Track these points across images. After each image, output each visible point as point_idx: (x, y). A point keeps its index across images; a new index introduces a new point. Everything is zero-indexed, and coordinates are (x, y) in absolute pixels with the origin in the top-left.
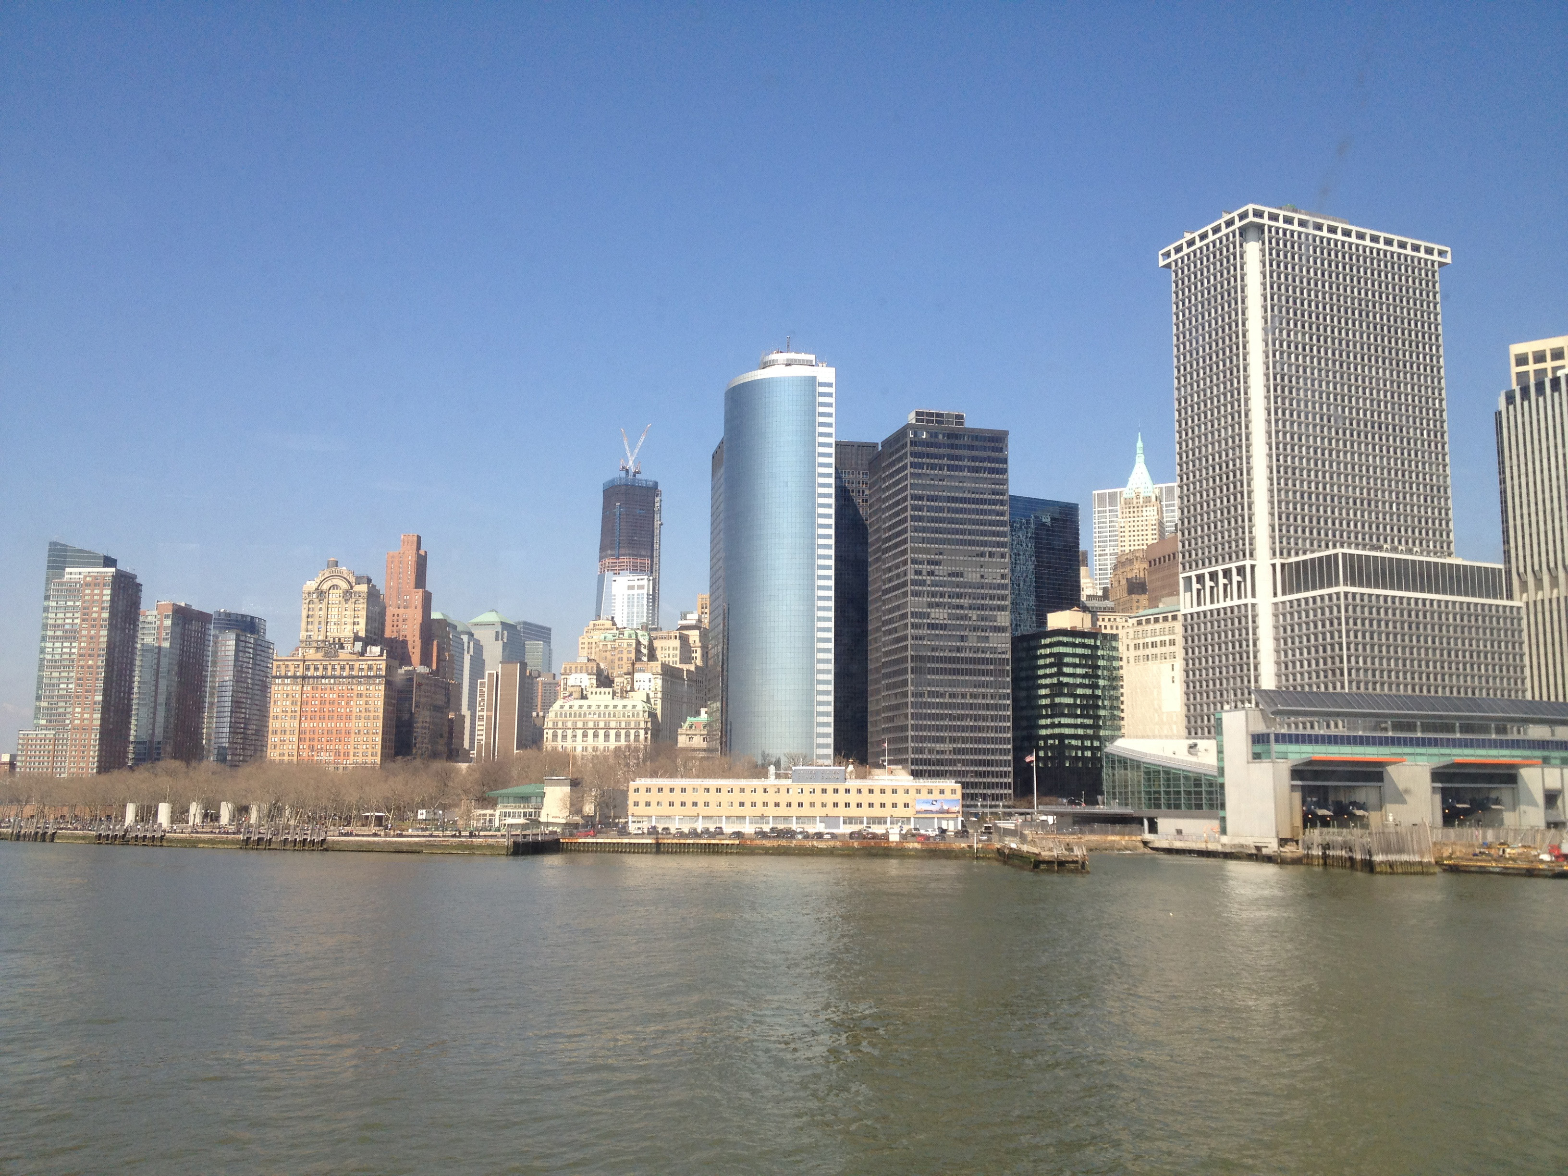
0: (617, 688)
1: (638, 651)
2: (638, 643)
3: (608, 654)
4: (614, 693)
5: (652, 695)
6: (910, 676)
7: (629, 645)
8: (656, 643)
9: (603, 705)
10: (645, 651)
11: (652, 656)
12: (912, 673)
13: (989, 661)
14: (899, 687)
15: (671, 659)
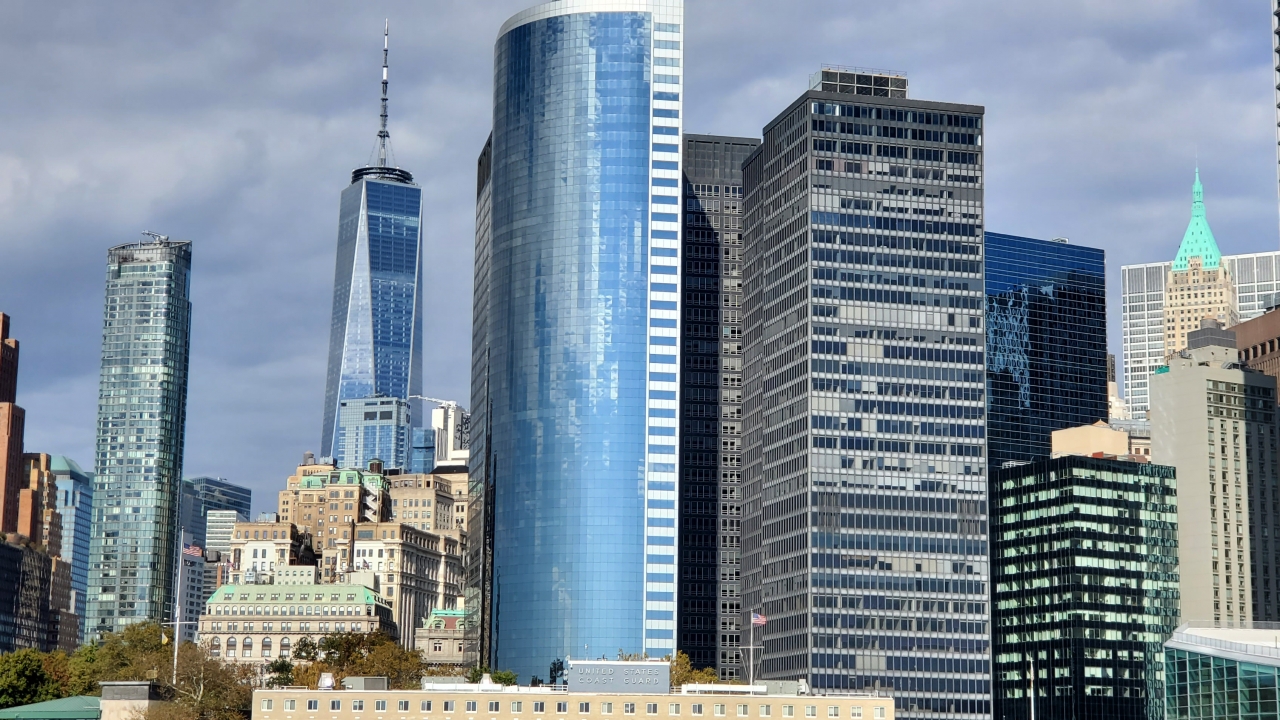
0: (325, 566)
1: (363, 506)
2: (364, 493)
3: (313, 511)
4: (318, 575)
5: (383, 579)
6: (811, 529)
7: (349, 494)
8: (393, 494)
9: (298, 592)
10: (375, 506)
11: (386, 514)
12: (814, 523)
13: (951, 506)
14: (792, 550)
15: (420, 520)
